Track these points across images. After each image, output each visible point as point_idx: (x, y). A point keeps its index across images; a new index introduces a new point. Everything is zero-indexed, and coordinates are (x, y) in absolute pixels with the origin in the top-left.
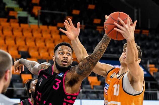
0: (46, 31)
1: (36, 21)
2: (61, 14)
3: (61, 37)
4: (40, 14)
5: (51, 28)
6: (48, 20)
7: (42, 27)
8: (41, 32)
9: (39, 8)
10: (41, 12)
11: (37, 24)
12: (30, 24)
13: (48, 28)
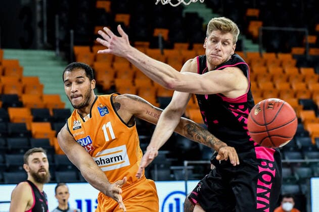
0: (274, 62)
1: (256, 47)
2: (296, 33)
3: (300, 72)
4: (261, 34)
5: (281, 56)
6: (275, 44)
7: (266, 56)
8: (265, 65)
9: (260, 24)
10: (264, 31)
11: (257, 52)
12: (246, 51)
13: (277, 57)
